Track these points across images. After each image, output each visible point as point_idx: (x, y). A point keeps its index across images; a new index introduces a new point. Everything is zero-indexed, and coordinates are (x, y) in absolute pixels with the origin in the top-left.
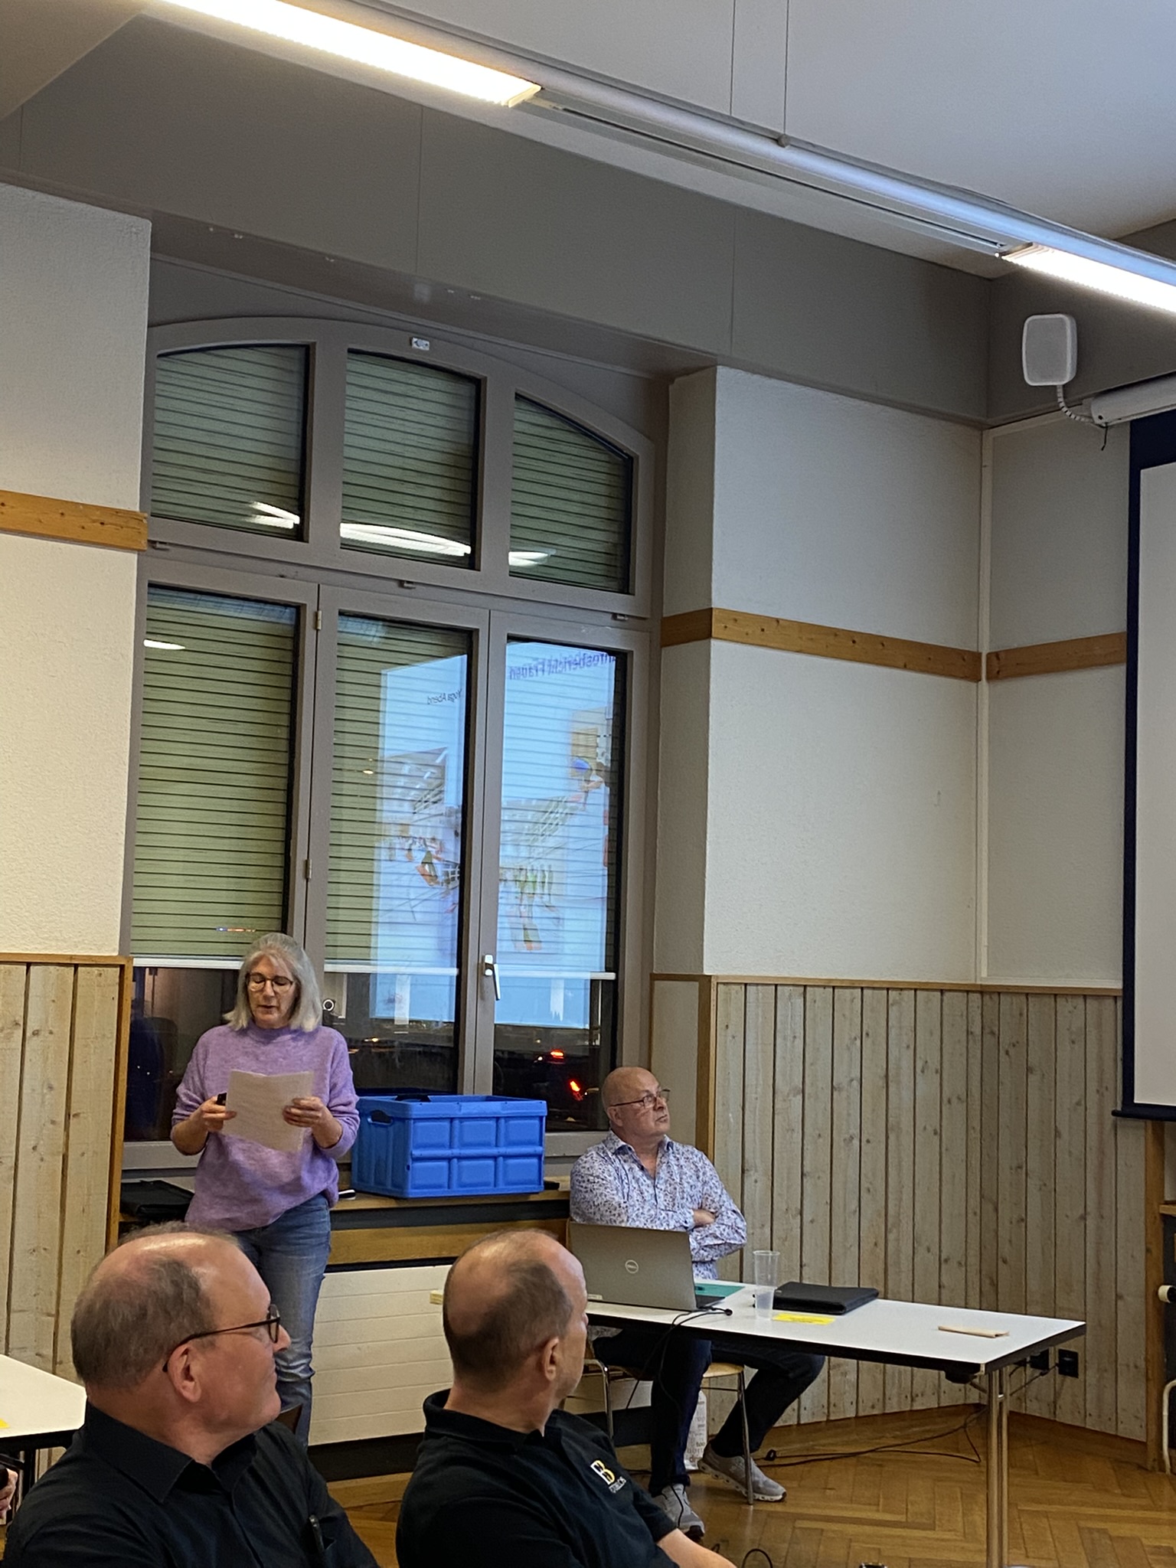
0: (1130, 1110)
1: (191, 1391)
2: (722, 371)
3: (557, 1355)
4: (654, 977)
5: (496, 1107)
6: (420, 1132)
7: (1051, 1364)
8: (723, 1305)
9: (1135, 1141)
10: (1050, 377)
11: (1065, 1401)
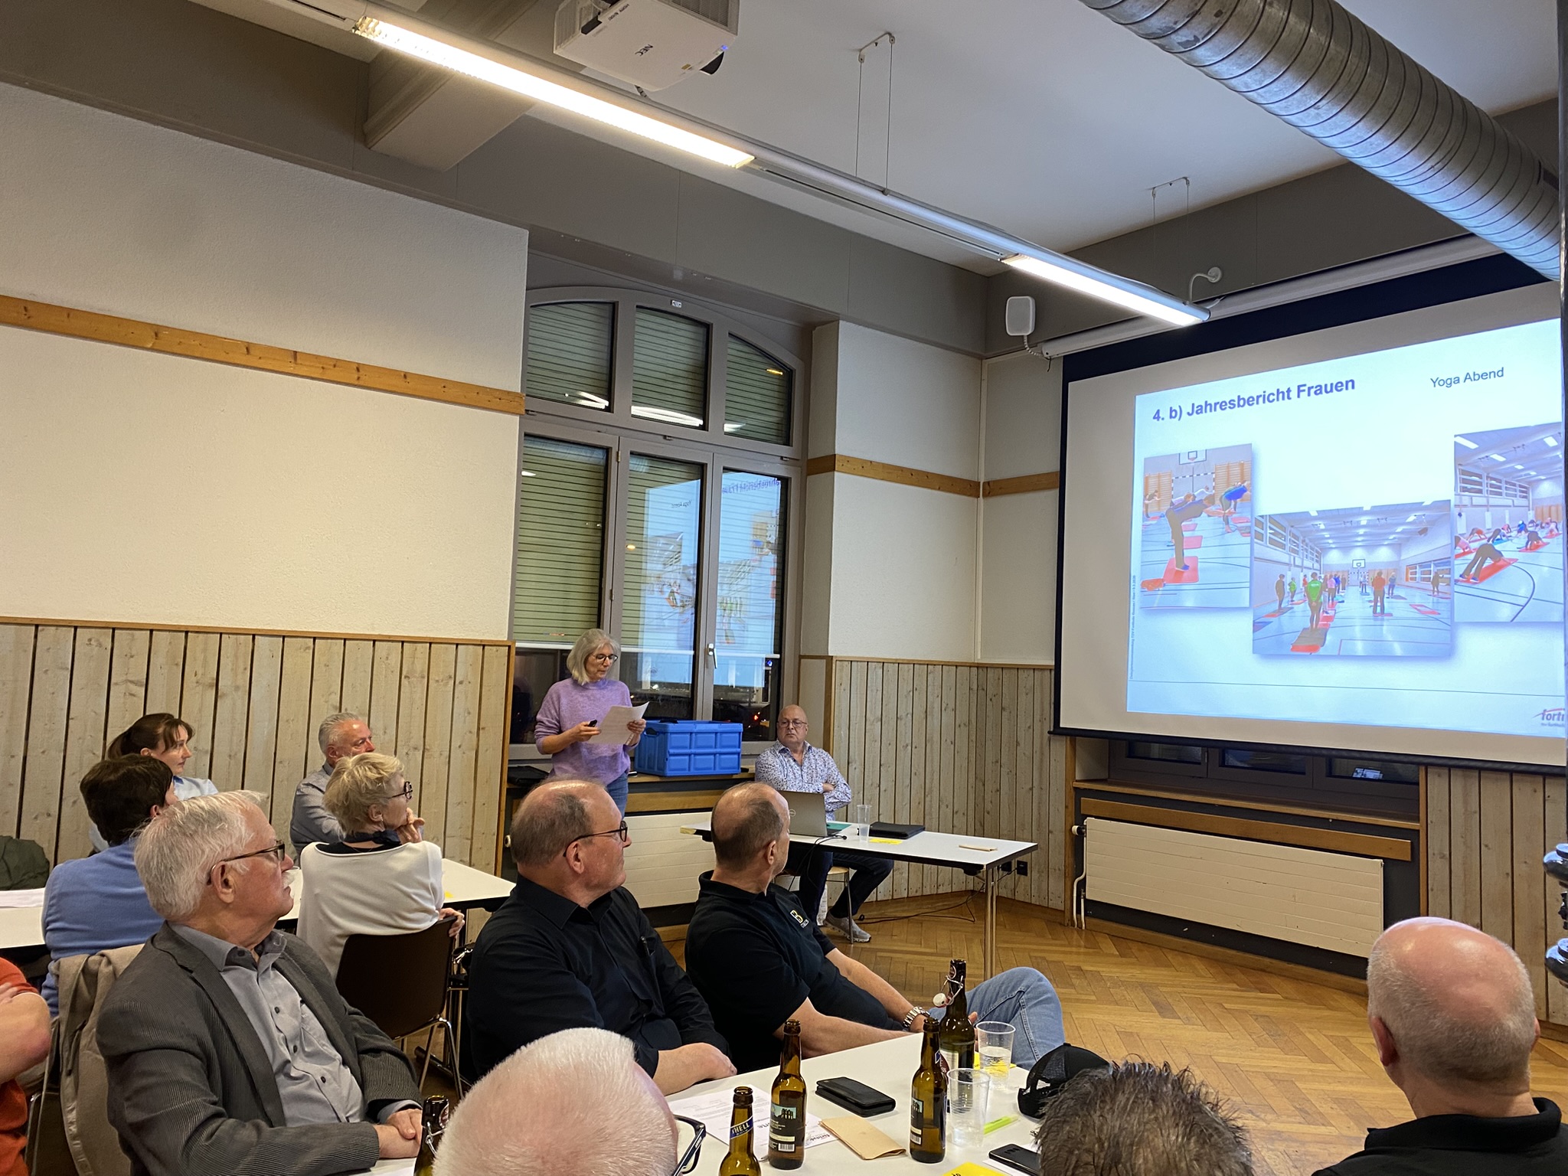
0: (1058, 731)
1: (579, 867)
2: (841, 322)
3: (775, 851)
4: (801, 657)
5: (716, 727)
6: (674, 740)
7: (1013, 869)
8: (841, 834)
9: (1060, 748)
10: (1020, 331)
11: (1020, 889)
